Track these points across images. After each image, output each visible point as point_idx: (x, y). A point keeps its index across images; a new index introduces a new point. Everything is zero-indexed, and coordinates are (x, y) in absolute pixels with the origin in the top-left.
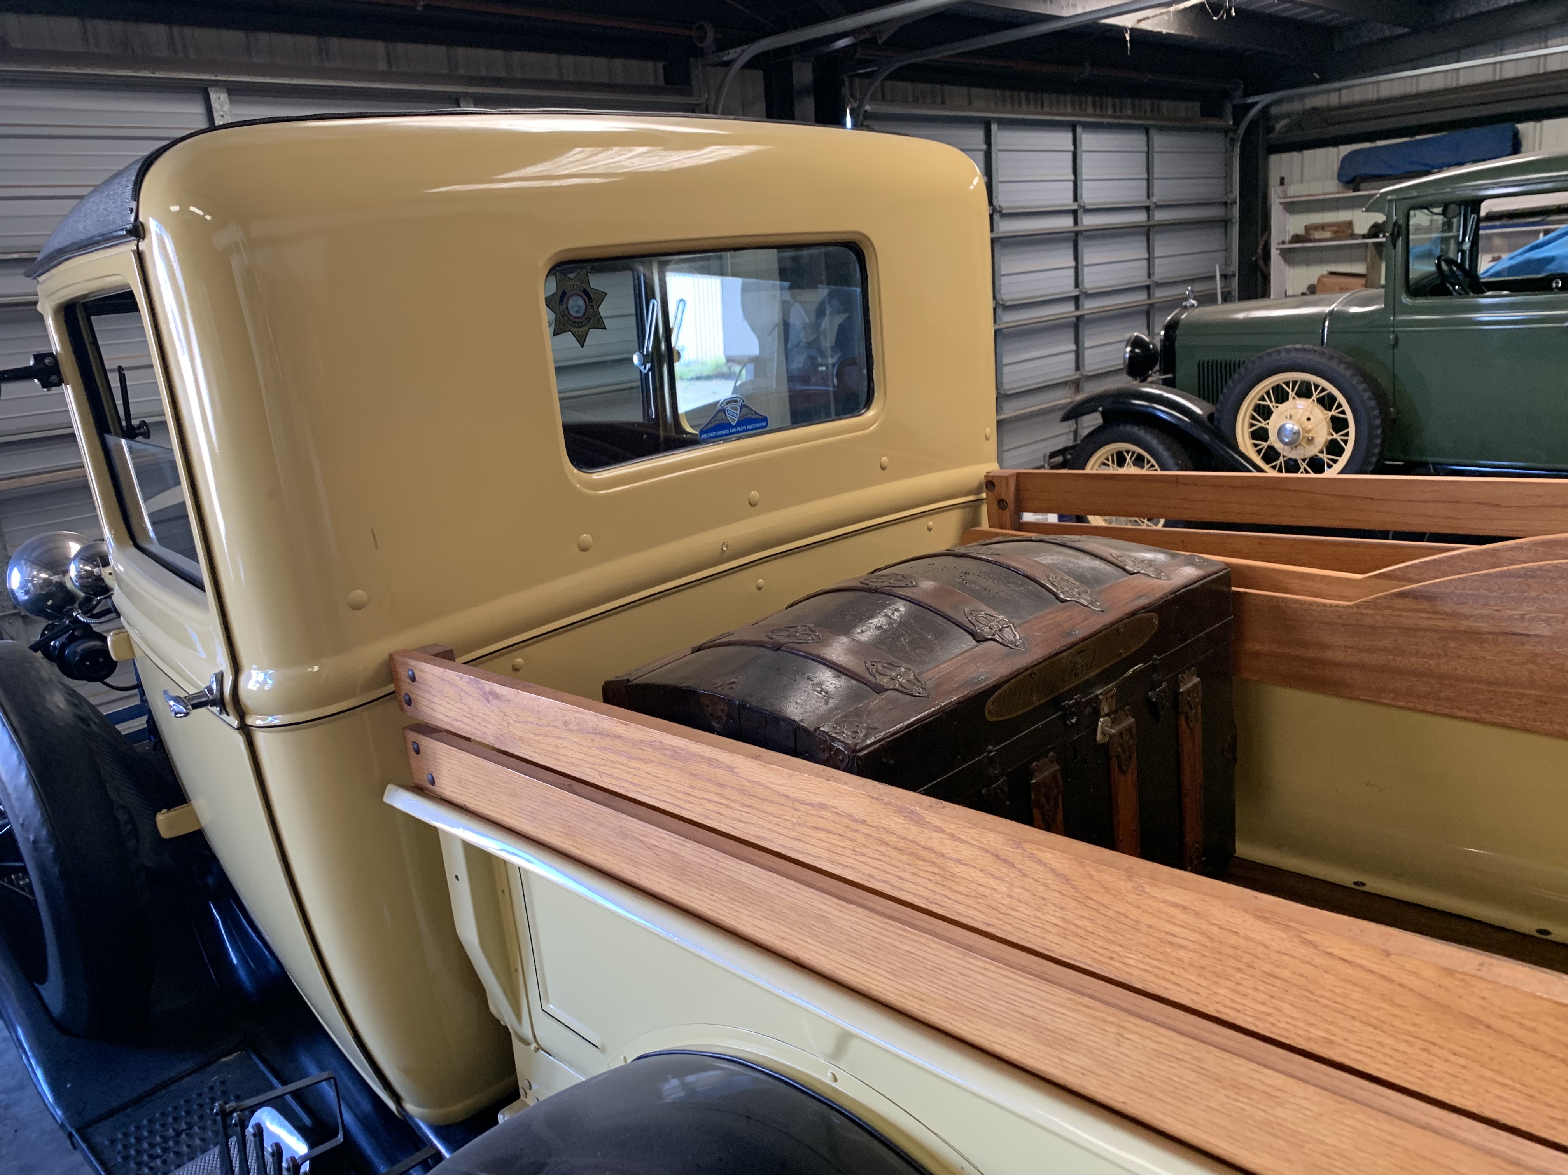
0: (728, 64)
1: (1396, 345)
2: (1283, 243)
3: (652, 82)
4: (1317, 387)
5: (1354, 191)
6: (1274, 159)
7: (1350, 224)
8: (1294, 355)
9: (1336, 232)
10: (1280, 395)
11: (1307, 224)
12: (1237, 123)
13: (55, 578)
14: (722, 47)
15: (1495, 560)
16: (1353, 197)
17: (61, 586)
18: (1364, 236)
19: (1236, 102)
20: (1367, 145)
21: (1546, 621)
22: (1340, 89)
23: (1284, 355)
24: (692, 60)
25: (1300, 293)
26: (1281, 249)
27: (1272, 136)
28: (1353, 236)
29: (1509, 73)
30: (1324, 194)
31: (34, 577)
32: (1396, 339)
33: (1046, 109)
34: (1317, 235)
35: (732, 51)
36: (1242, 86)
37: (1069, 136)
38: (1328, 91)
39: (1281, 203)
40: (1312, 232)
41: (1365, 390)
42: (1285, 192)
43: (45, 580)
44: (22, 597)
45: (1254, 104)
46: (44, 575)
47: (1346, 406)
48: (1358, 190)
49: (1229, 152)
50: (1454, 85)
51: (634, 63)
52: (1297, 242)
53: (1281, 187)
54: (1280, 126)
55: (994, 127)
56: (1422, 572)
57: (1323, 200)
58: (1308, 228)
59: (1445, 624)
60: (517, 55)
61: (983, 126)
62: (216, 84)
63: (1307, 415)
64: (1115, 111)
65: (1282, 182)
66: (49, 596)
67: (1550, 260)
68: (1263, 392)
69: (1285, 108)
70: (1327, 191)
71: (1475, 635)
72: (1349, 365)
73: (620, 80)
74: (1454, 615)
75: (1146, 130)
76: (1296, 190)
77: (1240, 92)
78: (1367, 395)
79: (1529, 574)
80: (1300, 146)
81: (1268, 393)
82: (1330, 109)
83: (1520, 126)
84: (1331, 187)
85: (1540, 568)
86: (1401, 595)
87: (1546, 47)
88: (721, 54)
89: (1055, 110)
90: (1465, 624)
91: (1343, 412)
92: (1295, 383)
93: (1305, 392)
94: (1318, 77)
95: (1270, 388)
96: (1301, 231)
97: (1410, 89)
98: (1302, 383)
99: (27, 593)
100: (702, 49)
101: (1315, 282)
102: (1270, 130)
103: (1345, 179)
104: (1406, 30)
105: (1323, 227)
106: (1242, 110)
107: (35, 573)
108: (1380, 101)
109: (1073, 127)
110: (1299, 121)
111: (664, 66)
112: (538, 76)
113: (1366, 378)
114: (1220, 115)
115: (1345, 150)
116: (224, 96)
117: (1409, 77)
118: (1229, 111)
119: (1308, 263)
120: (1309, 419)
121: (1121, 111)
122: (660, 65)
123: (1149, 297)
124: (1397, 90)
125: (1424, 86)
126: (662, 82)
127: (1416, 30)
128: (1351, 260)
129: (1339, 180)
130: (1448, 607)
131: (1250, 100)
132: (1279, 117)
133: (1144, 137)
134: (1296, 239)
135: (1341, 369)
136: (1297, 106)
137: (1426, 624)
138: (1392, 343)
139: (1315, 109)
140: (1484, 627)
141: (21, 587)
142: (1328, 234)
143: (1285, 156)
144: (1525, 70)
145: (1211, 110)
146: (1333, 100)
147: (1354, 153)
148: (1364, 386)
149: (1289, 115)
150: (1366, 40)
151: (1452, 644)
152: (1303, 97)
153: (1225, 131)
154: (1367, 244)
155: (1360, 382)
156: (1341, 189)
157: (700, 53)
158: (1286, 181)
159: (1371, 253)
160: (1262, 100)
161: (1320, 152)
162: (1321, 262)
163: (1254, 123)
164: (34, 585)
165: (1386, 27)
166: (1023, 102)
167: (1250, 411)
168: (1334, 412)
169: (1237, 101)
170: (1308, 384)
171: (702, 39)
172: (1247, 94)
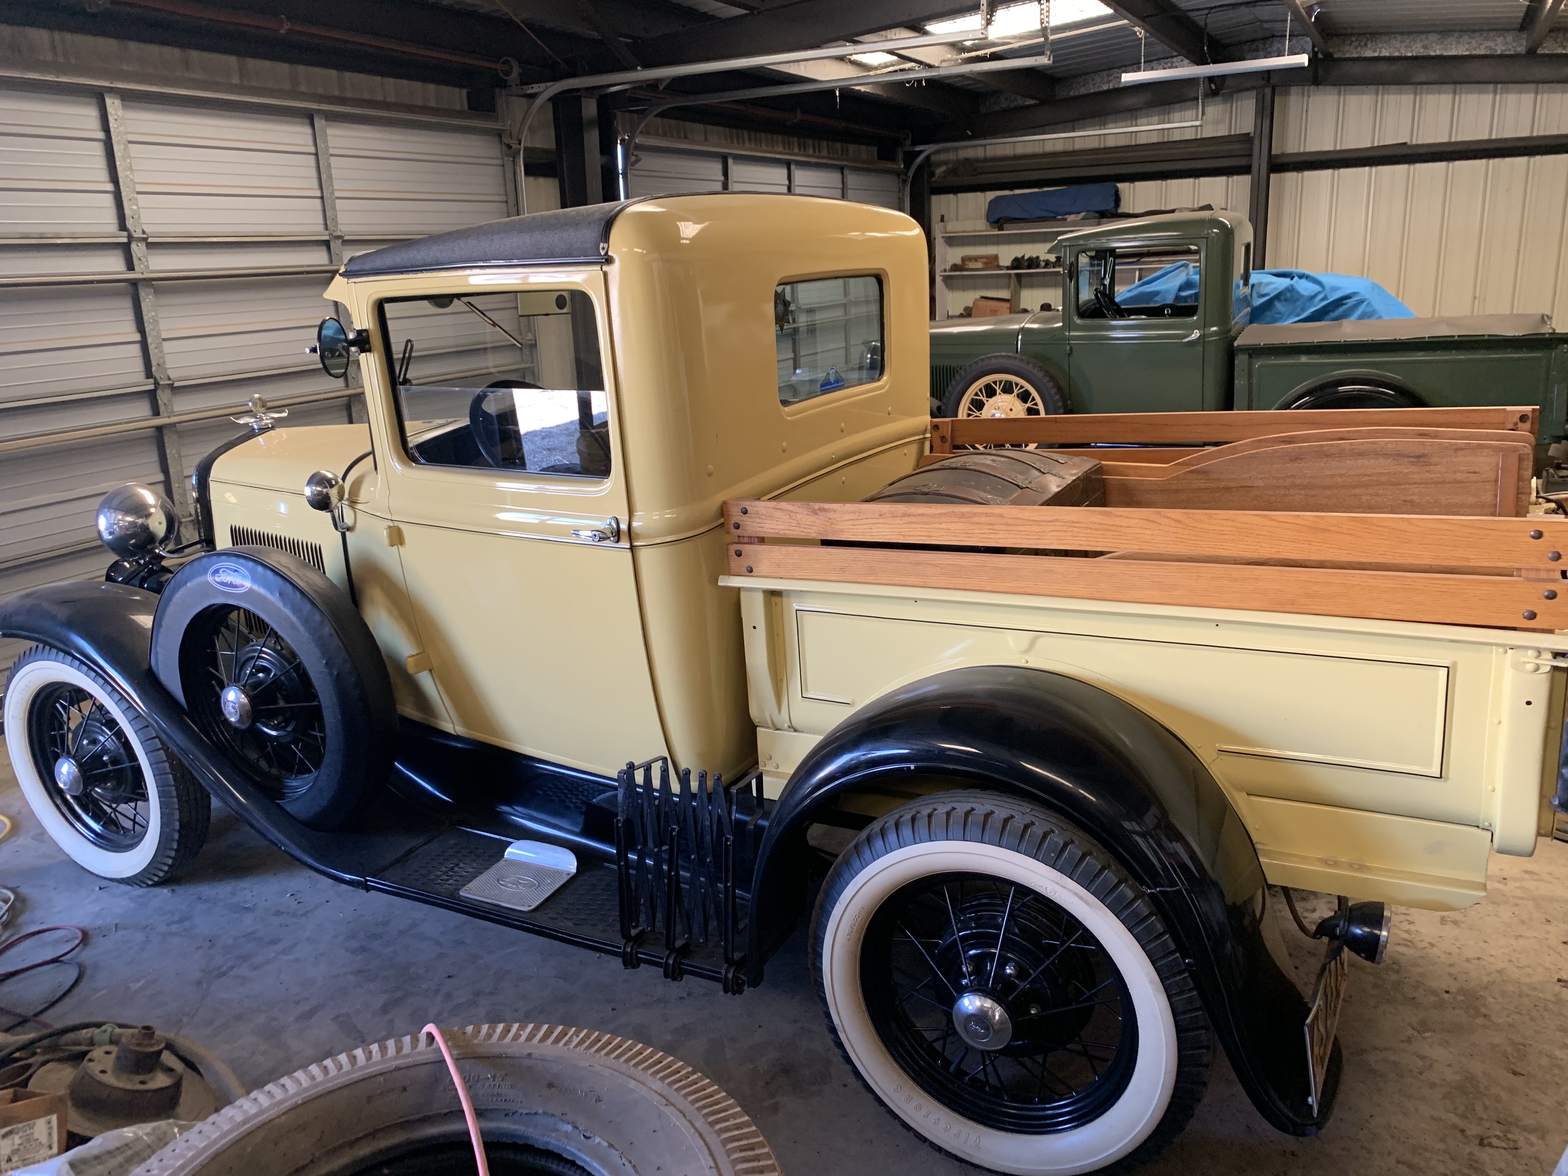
0: (533, 96)
1: (1070, 354)
2: (945, 271)
3: (458, 107)
4: (1017, 385)
5: (999, 230)
6: (935, 198)
7: (996, 257)
8: (1000, 361)
9: (985, 263)
10: (990, 392)
11: (963, 255)
12: (908, 166)
13: (140, 521)
14: (525, 82)
15: (1234, 450)
16: (998, 235)
17: (145, 528)
18: (1008, 268)
19: (906, 149)
20: (1007, 193)
21: (1261, 479)
22: (985, 146)
23: (993, 361)
24: (497, 90)
25: (958, 314)
26: (943, 276)
27: (933, 179)
28: (999, 267)
29: (1111, 143)
30: (975, 231)
31: (119, 520)
32: (1071, 349)
33: (764, 147)
34: (971, 265)
35: (536, 86)
36: (910, 135)
37: (784, 172)
38: (976, 146)
39: (943, 237)
40: (967, 263)
41: (1052, 388)
42: (945, 227)
43: (130, 523)
44: (107, 536)
45: (921, 152)
46: (129, 519)
47: (1038, 400)
48: (1002, 230)
49: (901, 191)
50: (1071, 149)
51: (445, 89)
52: (955, 271)
53: (942, 224)
54: (939, 171)
55: (730, 161)
56: (1198, 460)
57: (974, 236)
58: (964, 259)
59: (1213, 485)
60: (348, 76)
61: (721, 160)
62: (112, 90)
63: (1010, 406)
64: (814, 152)
65: (942, 219)
66: (132, 536)
67: (1157, 293)
68: (977, 390)
69: (943, 157)
70: (977, 229)
71: (1228, 489)
72: (1041, 369)
73: (433, 104)
74: (1218, 479)
75: (842, 169)
76: (955, 227)
77: (909, 142)
78: (1053, 391)
79: (1253, 456)
80: (955, 190)
81: (981, 390)
82: (978, 160)
83: (1120, 186)
84: (979, 225)
85: (1257, 453)
86: (1192, 472)
87: (1136, 126)
88: (524, 87)
89: (770, 148)
90: (1222, 484)
91: (1036, 404)
92: (1001, 382)
93: (1008, 389)
94: (970, 133)
95: (982, 386)
96: (958, 261)
97: (1037, 149)
98: (1006, 382)
99: (111, 533)
100: (506, 81)
101: (971, 305)
102: (932, 174)
103: (992, 220)
104: (1032, 102)
105: (976, 259)
106: (911, 157)
107: (120, 517)
108: (1016, 158)
109: (788, 164)
110: (956, 168)
111: (468, 94)
112: (366, 96)
113: (1052, 378)
114: (893, 159)
115: (991, 195)
116: (118, 102)
117: (1039, 140)
118: (900, 156)
119: (964, 288)
120: (1011, 410)
121: (819, 151)
122: (464, 92)
123: (846, 314)
124: (1029, 150)
125: (1049, 148)
126: (466, 107)
127: (1042, 103)
128: (998, 287)
129: (988, 220)
130: (1214, 476)
131: (918, 149)
132: (939, 164)
133: (839, 176)
134: (955, 267)
135: (1035, 371)
136: (952, 156)
137: (1203, 486)
138: (1068, 352)
139: (967, 160)
140: (1232, 484)
141: (106, 529)
142: (979, 265)
143: (944, 197)
144: (1122, 142)
145: (886, 154)
146: (980, 153)
147: (998, 198)
148: (1051, 384)
149: (946, 163)
150: (1004, 105)
151: (1217, 495)
152: (956, 149)
153: (898, 174)
154: (1010, 274)
155: (1049, 381)
156: (989, 228)
157: (503, 84)
158: (945, 218)
159: (1013, 281)
160: (927, 149)
161: (971, 195)
162: (974, 288)
163: (920, 167)
164: (120, 527)
165: (1019, 97)
166: (746, 140)
167: (968, 404)
168: (1029, 405)
169: (908, 148)
170: (1011, 383)
171: (507, 74)
172: (915, 143)
